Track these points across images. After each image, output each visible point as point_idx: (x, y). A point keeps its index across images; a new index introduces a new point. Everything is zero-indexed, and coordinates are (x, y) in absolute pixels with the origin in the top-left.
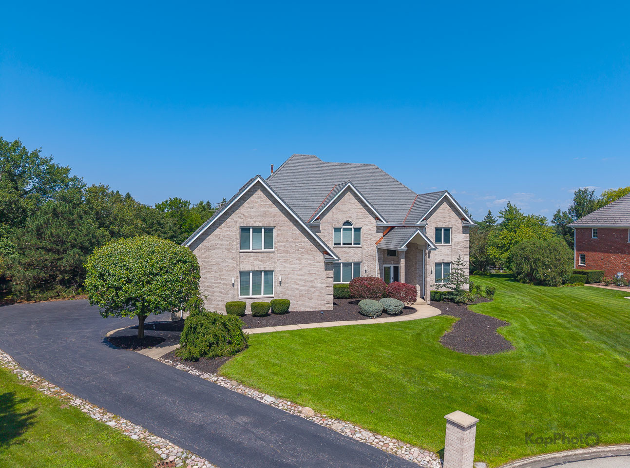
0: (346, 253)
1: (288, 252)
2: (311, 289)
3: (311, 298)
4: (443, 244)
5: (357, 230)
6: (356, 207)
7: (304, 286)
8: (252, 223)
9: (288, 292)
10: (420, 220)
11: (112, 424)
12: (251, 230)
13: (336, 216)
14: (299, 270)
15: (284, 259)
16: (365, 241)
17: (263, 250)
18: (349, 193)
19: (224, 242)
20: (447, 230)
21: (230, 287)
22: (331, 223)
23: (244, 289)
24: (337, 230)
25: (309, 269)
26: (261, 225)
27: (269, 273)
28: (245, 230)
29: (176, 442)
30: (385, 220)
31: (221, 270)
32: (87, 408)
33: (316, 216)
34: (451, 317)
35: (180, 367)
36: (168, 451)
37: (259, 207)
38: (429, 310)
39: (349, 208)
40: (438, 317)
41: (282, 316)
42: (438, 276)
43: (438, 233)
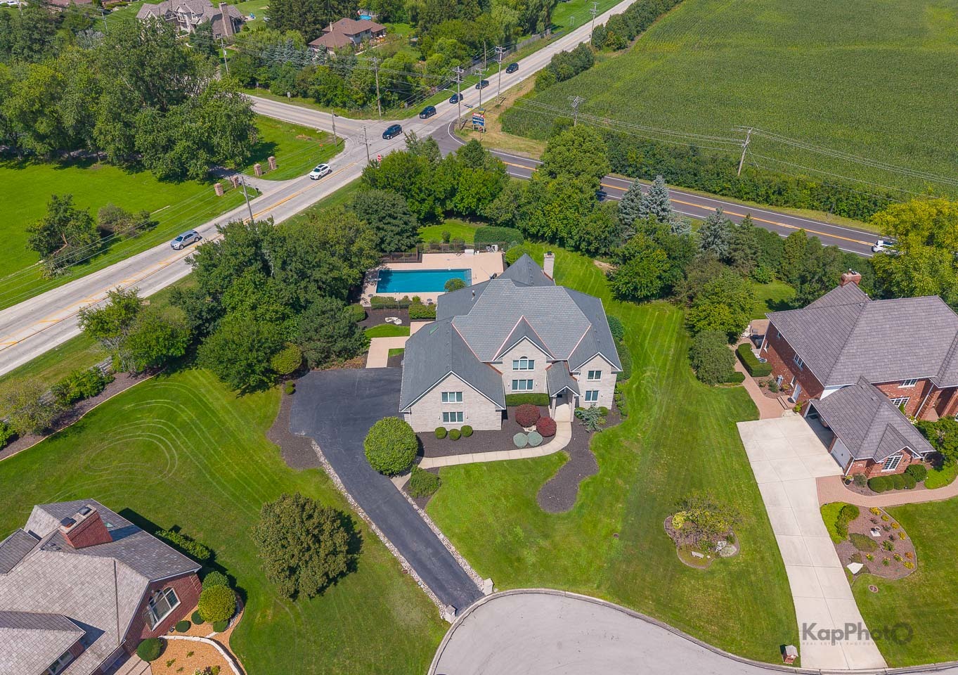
0: (521, 374)
1: (471, 403)
2: (487, 420)
3: (486, 425)
4: (594, 380)
6: (530, 348)
7: (482, 419)
8: (449, 390)
9: (472, 421)
11: (387, 545)
12: (448, 393)
13: (515, 354)
14: (479, 412)
15: (469, 407)
16: (537, 368)
17: (456, 402)
18: (525, 340)
19: (433, 399)
20: (599, 373)
21: (436, 420)
22: (511, 358)
23: (446, 419)
24: (516, 361)
25: (485, 411)
26: (454, 391)
27: (460, 414)
28: (445, 394)
29: (408, 562)
31: (432, 412)
32: (379, 532)
34: (567, 455)
35: (410, 500)
36: (406, 565)
37: (453, 383)
38: (563, 437)
39: (526, 348)
40: (559, 454)
41: (468, 439)
42: (588, 398)
43: (591, 374)
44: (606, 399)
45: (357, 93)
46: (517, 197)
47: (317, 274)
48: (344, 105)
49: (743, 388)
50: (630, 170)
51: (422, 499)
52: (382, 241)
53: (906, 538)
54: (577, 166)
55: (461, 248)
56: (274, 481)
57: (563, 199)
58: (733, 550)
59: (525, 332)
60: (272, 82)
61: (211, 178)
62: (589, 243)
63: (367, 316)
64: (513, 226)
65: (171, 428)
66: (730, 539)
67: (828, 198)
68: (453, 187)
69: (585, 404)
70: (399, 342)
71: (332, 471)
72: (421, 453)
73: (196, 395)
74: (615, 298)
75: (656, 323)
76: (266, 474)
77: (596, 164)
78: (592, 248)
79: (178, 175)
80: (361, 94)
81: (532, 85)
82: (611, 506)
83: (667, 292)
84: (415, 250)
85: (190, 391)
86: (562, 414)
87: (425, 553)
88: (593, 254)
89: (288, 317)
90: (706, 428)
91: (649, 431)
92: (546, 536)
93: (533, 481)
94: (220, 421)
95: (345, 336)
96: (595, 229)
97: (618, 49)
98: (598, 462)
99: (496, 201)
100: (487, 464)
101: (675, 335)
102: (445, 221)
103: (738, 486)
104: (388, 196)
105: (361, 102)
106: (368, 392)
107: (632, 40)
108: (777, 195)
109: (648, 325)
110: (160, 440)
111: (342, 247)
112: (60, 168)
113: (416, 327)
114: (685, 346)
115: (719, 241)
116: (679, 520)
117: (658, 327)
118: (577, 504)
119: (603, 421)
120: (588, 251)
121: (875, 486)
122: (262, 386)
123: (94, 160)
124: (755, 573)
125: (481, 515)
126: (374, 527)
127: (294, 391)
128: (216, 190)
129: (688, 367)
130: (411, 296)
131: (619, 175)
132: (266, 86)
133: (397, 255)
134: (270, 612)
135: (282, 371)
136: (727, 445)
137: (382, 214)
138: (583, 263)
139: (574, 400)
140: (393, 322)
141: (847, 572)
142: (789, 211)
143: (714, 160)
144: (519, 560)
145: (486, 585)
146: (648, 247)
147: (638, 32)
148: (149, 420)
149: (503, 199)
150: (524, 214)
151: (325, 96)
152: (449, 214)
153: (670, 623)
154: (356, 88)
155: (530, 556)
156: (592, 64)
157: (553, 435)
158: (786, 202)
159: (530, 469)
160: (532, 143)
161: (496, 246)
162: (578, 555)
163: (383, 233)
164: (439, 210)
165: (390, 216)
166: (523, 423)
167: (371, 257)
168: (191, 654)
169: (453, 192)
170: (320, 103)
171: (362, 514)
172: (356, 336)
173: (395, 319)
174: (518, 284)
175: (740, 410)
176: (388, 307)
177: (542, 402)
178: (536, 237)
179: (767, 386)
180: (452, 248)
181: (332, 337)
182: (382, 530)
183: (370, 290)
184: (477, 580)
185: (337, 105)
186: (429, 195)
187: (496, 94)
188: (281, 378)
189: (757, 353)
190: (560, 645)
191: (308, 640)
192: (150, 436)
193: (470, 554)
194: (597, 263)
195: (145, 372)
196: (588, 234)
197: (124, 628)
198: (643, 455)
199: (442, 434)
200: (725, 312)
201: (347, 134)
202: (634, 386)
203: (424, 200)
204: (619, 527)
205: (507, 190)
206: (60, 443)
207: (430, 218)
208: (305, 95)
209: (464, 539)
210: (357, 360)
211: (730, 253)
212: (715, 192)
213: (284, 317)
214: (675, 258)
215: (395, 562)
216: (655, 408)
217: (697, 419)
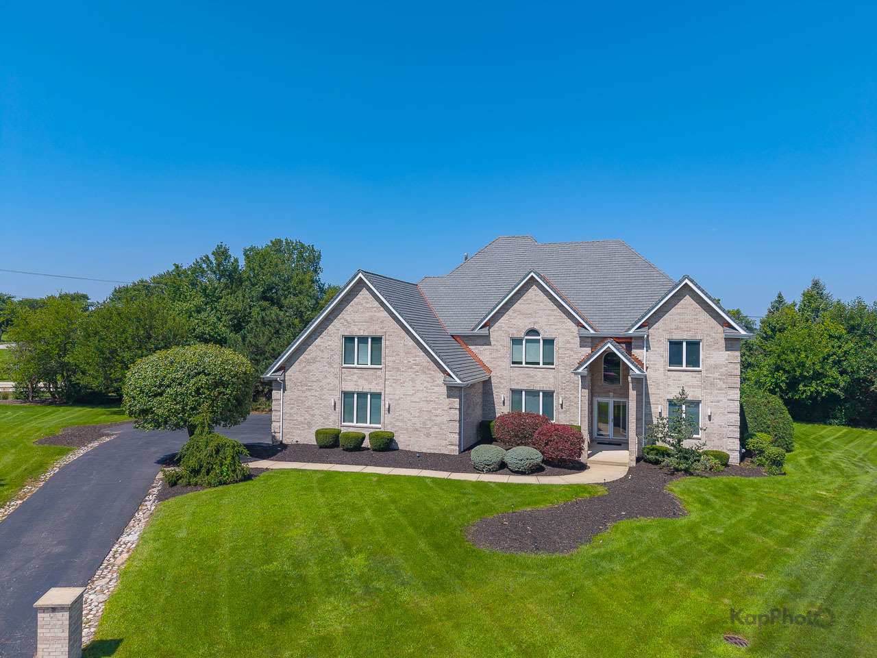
0: (529, 376)
1: (398, 369)
2: (428, 422)
3: (428, 435)
4: (684, 367)
5: (549, 342)
6: (545, 307)
7: (419, 417)
8: (357, 331)
9: (397, 423)
10: (633, 326)
12: (356, 340)
13: (514, 321)
14: (413, 395)
15: (394, 379)
16: (560, 360)
17: (369, 366)
18: (534, 287)
19: (326, 355)
20: (694, 347)
21: (331, 410)
22: (507, 332)
23: (347, 415)
24: (516, 341)
25: (425, 394)
26: (366, 334)
27: (377, 396)
28: (349, 340)
30: (592, 328)
31: (322, 388)
33: (482, 321)
34: (599, 489)
35: (156, 489)
37: (365, 312)
38: (600, 474)
39: (536, 308)
40: (579, 486)
41: (378, 452)
42: (673, 424)
43: (675, 351)
44: (721, 430)
71: (83, 451)
98: (688, 506)
157: (577, 470)
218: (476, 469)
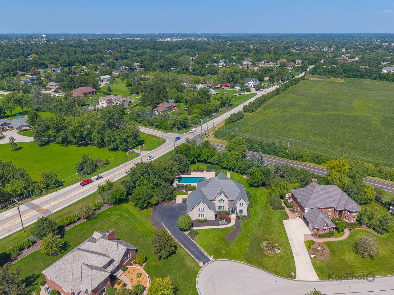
0: (221, 205)
4: (241, 206)
5: (224, 201)
7: (210, 217)
9: (207, 218)
15: (206, 213)
17: (203, 211)
18: (222, 194)
19: (196, 210)
20: (242, 204)
21: (197, 216)
23: (199, 217)
24: (219, 200)
25: (211, 214)
26: (202, 208)
27: (204, 215)
28: (199, 208)
30: (230, 199)
31: (195, 214)
32: (181, 245)
33: (215, 198)
34: (234, 227)
35: (190, 237)
36: (189, 253)
37: (202, 205)
38: (233, 223)
39: (222, 197)
40: (232, 227)
41: (205, 222)
42: (240, 212)
43: (240, 204)
44: (245, 213)
45: (170, 125)
46: (219, 157)
47: (163, 177)
48: (165, 129)
49: (285, 211)
50: (254, 150)
51: (193, 237)
52: (180, 168)
53: (328, 249)
54: (237, 148)
55: (202, 171)
56: (152, 232)
57: (233, 158)
58: (279, 251)
59: (222, 192)
60: (142, 121)
61: (126, 150)
62: (241, 170)
63: (175, 189)
64: (218, 165)
65: (121, 218)
66: (279, 249)
67: (315, 159)
68: (200, 154)
69: (239, 214)
70: (185, 197)
71: (168, 230)
72: (192, 226)
73: (127, 210)
74: (249, 186)
75: (261, 193)
76: (150, 230)
77: (243, 148)
78: (242, 172)
79: (116, 149)
80: (171, 126)
81: (224, 124)
82: (246, 240)
83: (264, 185)
84: (189, 171)
85: (125, 209)
86: (233, 217)
87: (195, 250)
88: (243, 174)
89: (154, 188)
90: (274, 221)
91: (257, 222)
92: (228, 247)
93: (224, 233)
94: (135, 217)
95: (170, 194)
96: (243, 166)
97: (252, 112)
98: (243, 229)
99: (213, 157)
100: (211, 229)
101: (266, 197)
102: (198, 163)
103: (282, 236)
104: (182, 156)
105: (170, 128)
106: (176, 210)
107: (257, 109)
108: (300, 158)
109: (258, 194)
110: (118, 221)
111: (170, 169)
112: (78, 146)
113: (189, 192)
114: (269, 200)
115: (279, 171)
116: (265, 243)
117: (261, 194)
118: (237, 239)
119: (244, 218)
120: (241, 173)
121: (321, 236)
122: (146, 207)
123: (89, 144)
124: (285, 257)
125: (209, 241)
126: (180, 244)
127: (155, 209)
128: (128, 154)
129: (269, 205)
130: (188, 184)
131: (251, 151)
132: (140, 122)
133: (183, 173)
134: (153, 262)
135: (153, 203)
136: (279, 225)
137: (180, 161)
138: (239, 176)
139: (236, 212)
140: (183, 191)
141: (310, 257)
142: (303, 163)
143: (280, 147)
144: (220, 252)
145: (211, 258)
146: (257, 171)
147: (259, 107)
148: (114, 216)
149: (215, 157)
150: (221, 162)
151: (159, 126)
152: (199, 161)
153: (261, 268)
154: (169, 124)
155: (223, 252)
156: (243, 117)
157: (230, 222)
158: (303, 160)
159: (223, 230)
160: (224, 141)
161: (213, 171)
162: (236, 252)
163: (180, 166)
164: (196, 160)
165: (182, 161)
166: (221, 219)
167: (177, 173)
168: (134, 270)
169: (200, 155)
170: (157, 128)
171: (177, 241)
172: (173, 194)
173: (183, 190)
174: (220, 179)
175: (284, 217)
176: (181, 187)
177: (227, 213)
178: (225, 168)
179: (292, 211)
180: (200, 171)
181: (167, 194)
182: (182, 244)
183: (176, 183)
184: (209, 257)
185: (163, 129)
186: (193, 156)
187: (213, 126)
188: (152, 205)
189: (289, 202)
190: (231, 272)
191: (164, 269)
192: (115, 220)
193: (207, 251)
194: (243, 176)
195: (112, 204)
196: (240, 167)
197: (120, 260)
198: (255, 228)
199: (198, 221)
200: (279, 190)
201: (167, 138)
202: (254, 210)
203: (191, 157)
204: (248, 245)
205: (216, 154)
206: (91, 221)
207: (193, 162)
208: (153, 125)
209: (205, 247)
210: (173, 201)
211: (283, 174)
212: (281, 157)
213: (153, 188)
214: (265, 175)
215: (186, 252)
216: (259, 216)
217: (271, 219)
218: (220, 225)
